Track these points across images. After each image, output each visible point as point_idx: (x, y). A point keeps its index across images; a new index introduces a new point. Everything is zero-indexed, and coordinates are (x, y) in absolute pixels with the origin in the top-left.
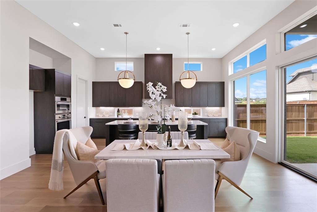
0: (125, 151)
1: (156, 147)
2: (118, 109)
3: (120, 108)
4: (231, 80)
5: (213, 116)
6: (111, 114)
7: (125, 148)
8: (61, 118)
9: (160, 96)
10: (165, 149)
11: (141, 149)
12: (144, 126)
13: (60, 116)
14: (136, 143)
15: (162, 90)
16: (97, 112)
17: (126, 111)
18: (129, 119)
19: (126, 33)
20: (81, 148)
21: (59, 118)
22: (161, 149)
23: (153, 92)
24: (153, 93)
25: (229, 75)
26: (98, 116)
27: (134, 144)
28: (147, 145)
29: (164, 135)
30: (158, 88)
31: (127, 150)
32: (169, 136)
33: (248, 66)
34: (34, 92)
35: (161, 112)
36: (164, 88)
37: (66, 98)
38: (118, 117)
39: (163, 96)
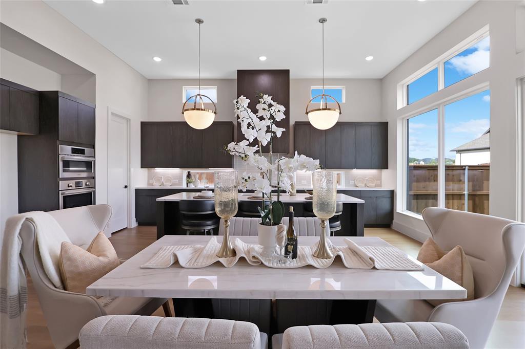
0: (175, 270)
1: (257, 258)
2: (189, 172)
3: (193, 171)
4: (403, 119)
5: (366, 185)
6: (177, 181)
7: (176, 263)
8: (71, 186)
9: (267, 132)
10: (279, 266)
11: (218, 264)
12: (228, 207)
13: (72, 183)
14: (207, 248)
15: (272, 117)
16: (150, 177)
17: (204, 176)
18: (205, 190)
19: (199, 21)
20: (70, 259)
21: (69, 186)
22: (271, 265)
23: (251, 123)
24: (249, 124)
25: (398, 109)
26: (152, 185)
27: (202, 249)
28: (234, 253)
29: (279, 229)
30: (264, 109)
31: (182, 267)
32: (290, 231)
33: (441, 86)
34: (18, 136)
35: (271, 171)
36: (279, 111)
37: (84, 150)
38: (187, 186)
39: (274, 133)
